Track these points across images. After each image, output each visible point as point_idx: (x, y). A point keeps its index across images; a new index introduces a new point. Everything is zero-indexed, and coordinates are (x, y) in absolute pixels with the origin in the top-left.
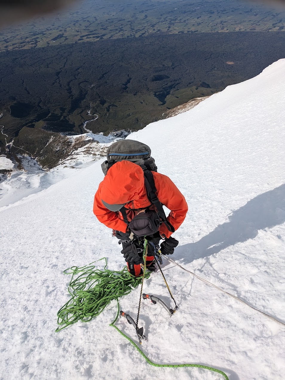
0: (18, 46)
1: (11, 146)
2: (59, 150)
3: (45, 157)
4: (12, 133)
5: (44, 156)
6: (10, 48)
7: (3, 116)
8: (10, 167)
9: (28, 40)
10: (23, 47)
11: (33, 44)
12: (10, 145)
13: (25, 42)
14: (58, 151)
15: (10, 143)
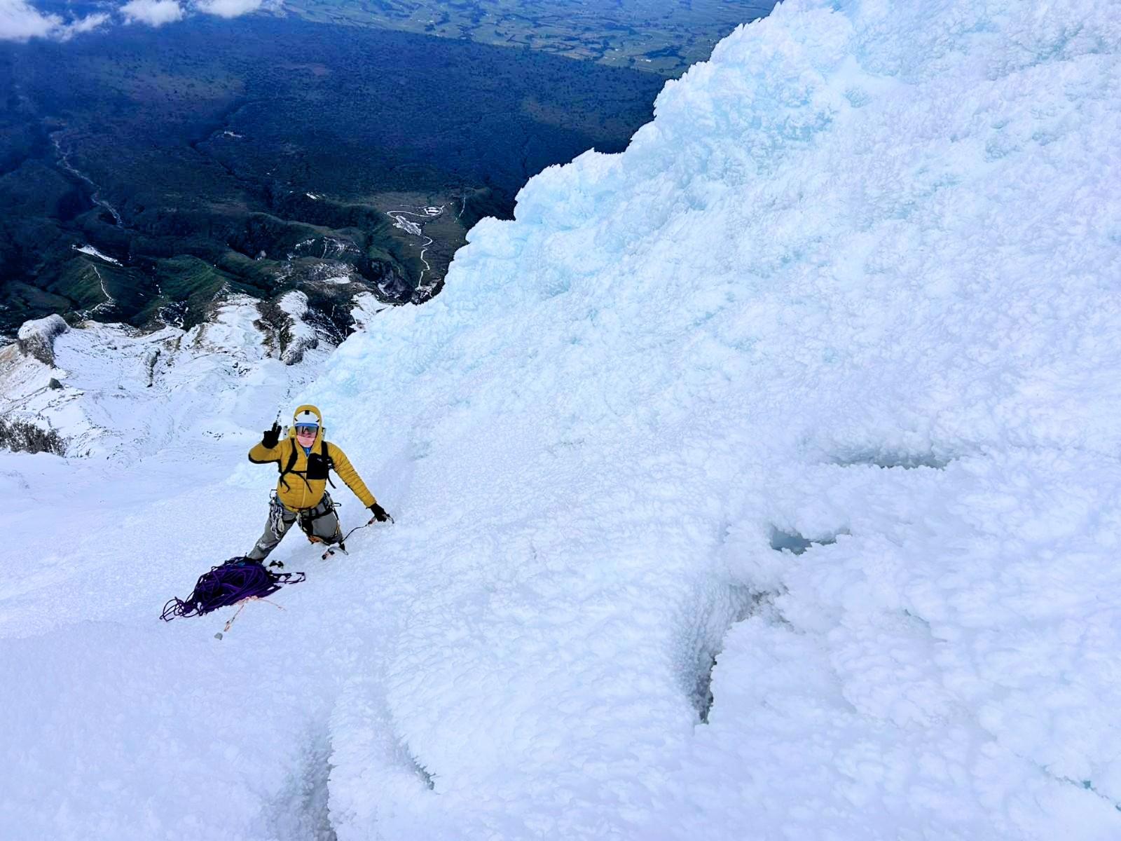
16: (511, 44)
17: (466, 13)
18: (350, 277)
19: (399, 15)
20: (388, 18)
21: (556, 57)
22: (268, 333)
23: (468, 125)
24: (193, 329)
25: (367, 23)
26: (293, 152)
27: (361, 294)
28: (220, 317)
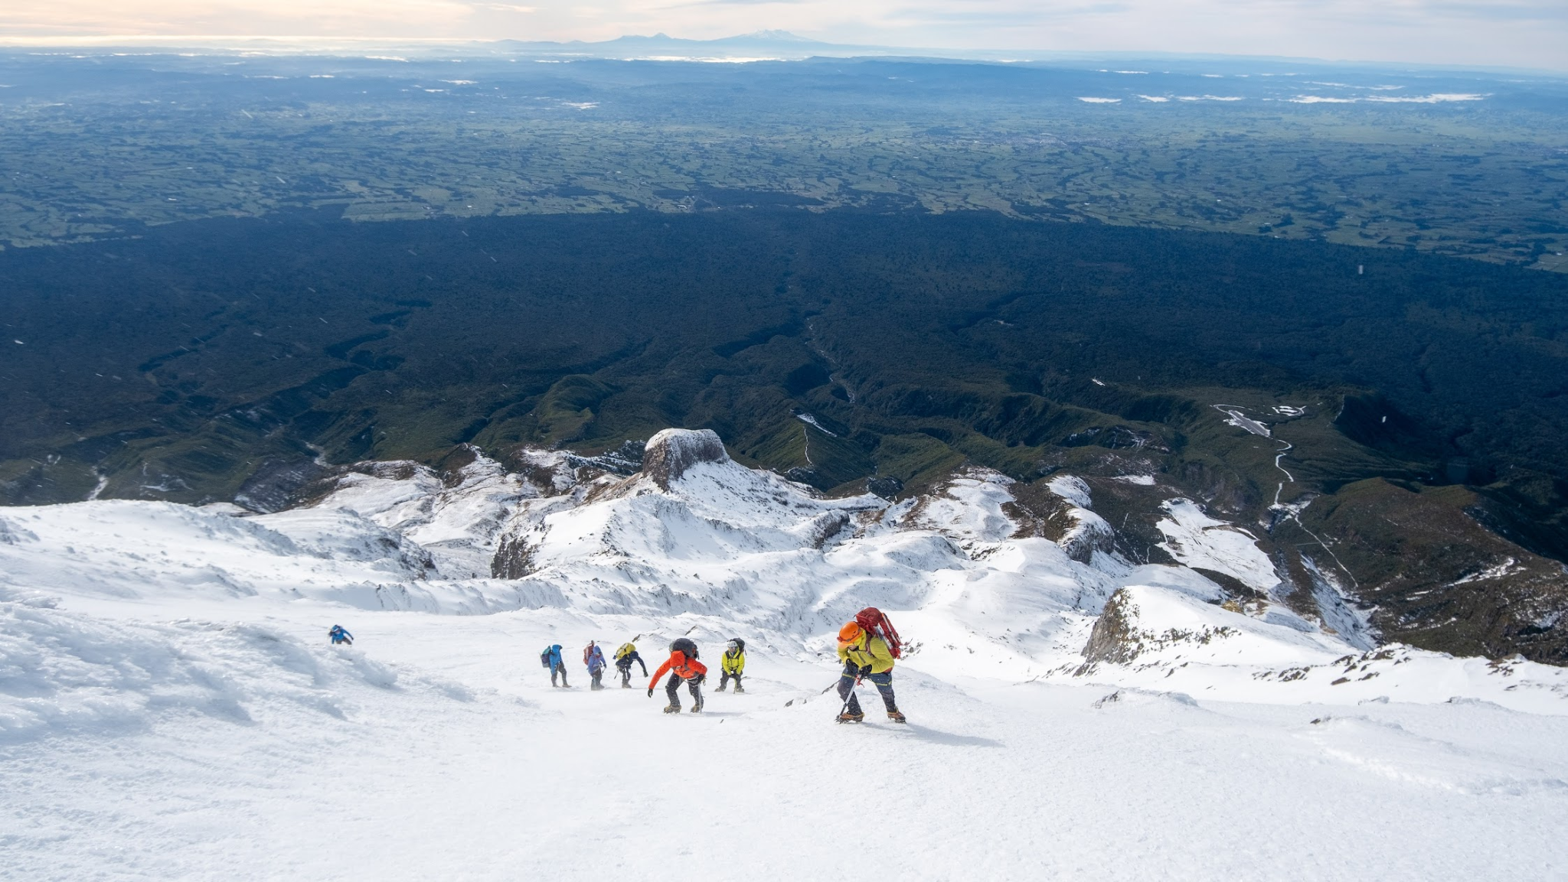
0: (1457, 248)
1: (1289, 517)
2: (1547, 629)
3: (1423, 624)
4: (1314, 478)
5: (1423, 616)
6: (1422, 246)
7: (1302, 415)
8: (1259, 581)
9: (1506, 237)
10: (1477, 253)
11: (1522, 254)
12: (1287, 513)
13: (1494, 242)
14: (1539, 630)
15: (1292, 507)
16: (1385, 246)
17: (1317, 215)
18: (1154, 477)
19: (1224, 219)
20: (1209, 222)
21: (1459, 260)
22: (1024, 522)
23: (1324, 328)
24: (907, 500)
25: (1183, 226)
26: (1078, 340)
27: (1176, 499)
28: (951, 491)
